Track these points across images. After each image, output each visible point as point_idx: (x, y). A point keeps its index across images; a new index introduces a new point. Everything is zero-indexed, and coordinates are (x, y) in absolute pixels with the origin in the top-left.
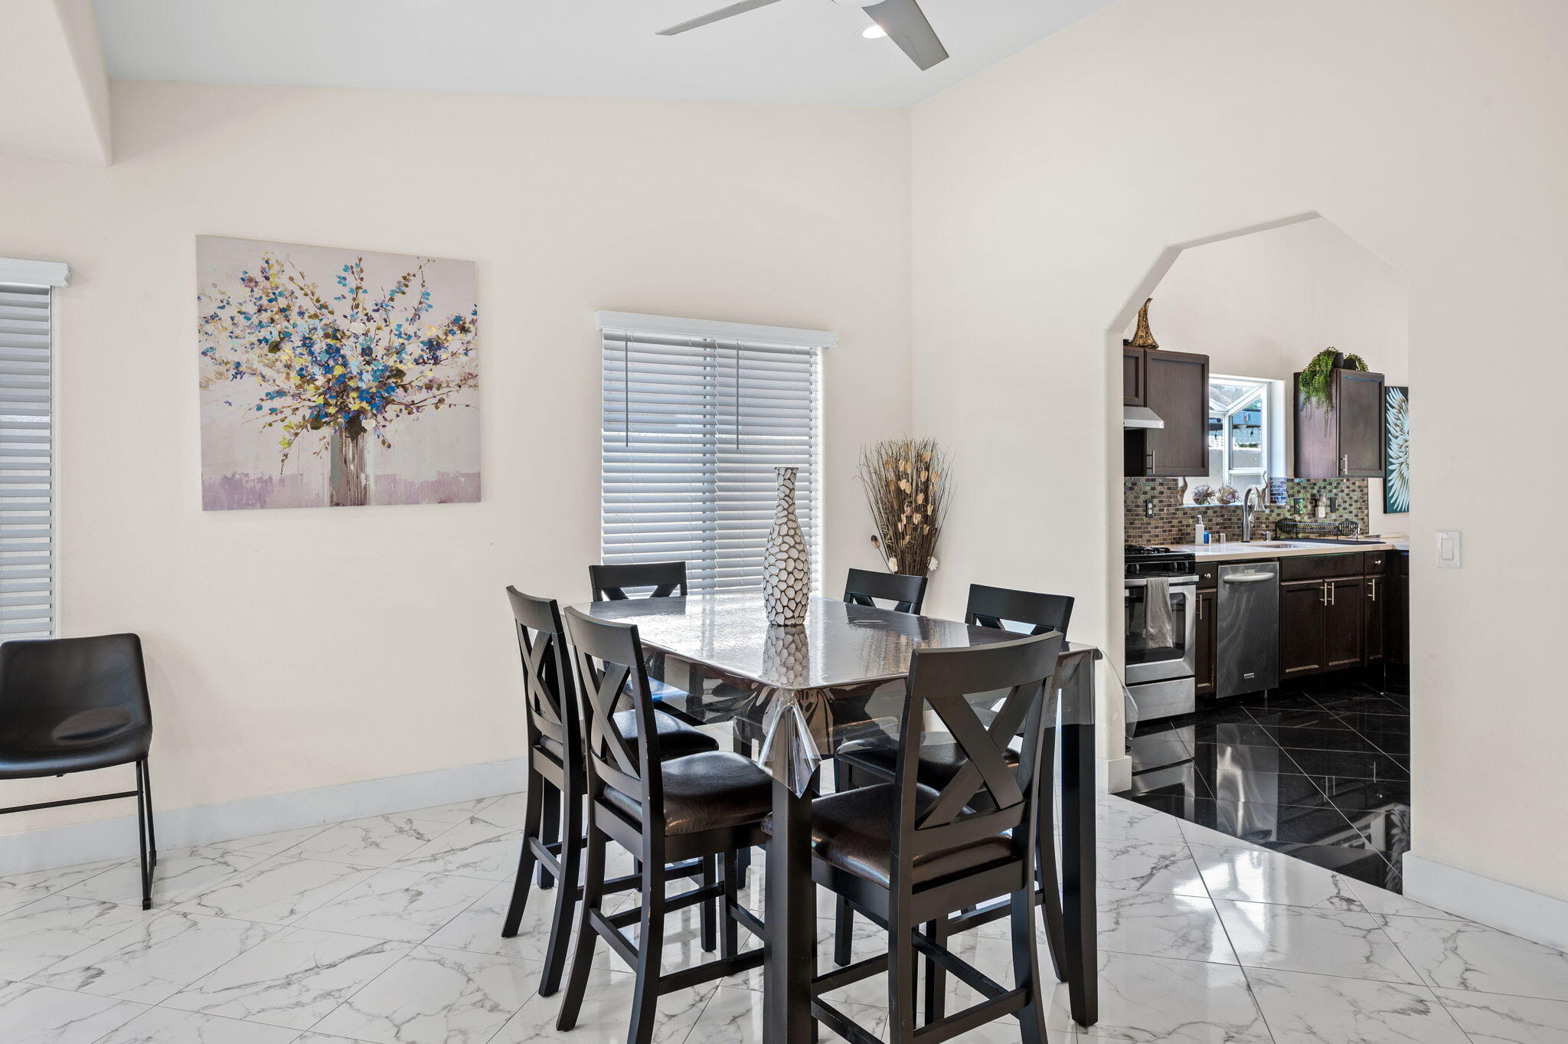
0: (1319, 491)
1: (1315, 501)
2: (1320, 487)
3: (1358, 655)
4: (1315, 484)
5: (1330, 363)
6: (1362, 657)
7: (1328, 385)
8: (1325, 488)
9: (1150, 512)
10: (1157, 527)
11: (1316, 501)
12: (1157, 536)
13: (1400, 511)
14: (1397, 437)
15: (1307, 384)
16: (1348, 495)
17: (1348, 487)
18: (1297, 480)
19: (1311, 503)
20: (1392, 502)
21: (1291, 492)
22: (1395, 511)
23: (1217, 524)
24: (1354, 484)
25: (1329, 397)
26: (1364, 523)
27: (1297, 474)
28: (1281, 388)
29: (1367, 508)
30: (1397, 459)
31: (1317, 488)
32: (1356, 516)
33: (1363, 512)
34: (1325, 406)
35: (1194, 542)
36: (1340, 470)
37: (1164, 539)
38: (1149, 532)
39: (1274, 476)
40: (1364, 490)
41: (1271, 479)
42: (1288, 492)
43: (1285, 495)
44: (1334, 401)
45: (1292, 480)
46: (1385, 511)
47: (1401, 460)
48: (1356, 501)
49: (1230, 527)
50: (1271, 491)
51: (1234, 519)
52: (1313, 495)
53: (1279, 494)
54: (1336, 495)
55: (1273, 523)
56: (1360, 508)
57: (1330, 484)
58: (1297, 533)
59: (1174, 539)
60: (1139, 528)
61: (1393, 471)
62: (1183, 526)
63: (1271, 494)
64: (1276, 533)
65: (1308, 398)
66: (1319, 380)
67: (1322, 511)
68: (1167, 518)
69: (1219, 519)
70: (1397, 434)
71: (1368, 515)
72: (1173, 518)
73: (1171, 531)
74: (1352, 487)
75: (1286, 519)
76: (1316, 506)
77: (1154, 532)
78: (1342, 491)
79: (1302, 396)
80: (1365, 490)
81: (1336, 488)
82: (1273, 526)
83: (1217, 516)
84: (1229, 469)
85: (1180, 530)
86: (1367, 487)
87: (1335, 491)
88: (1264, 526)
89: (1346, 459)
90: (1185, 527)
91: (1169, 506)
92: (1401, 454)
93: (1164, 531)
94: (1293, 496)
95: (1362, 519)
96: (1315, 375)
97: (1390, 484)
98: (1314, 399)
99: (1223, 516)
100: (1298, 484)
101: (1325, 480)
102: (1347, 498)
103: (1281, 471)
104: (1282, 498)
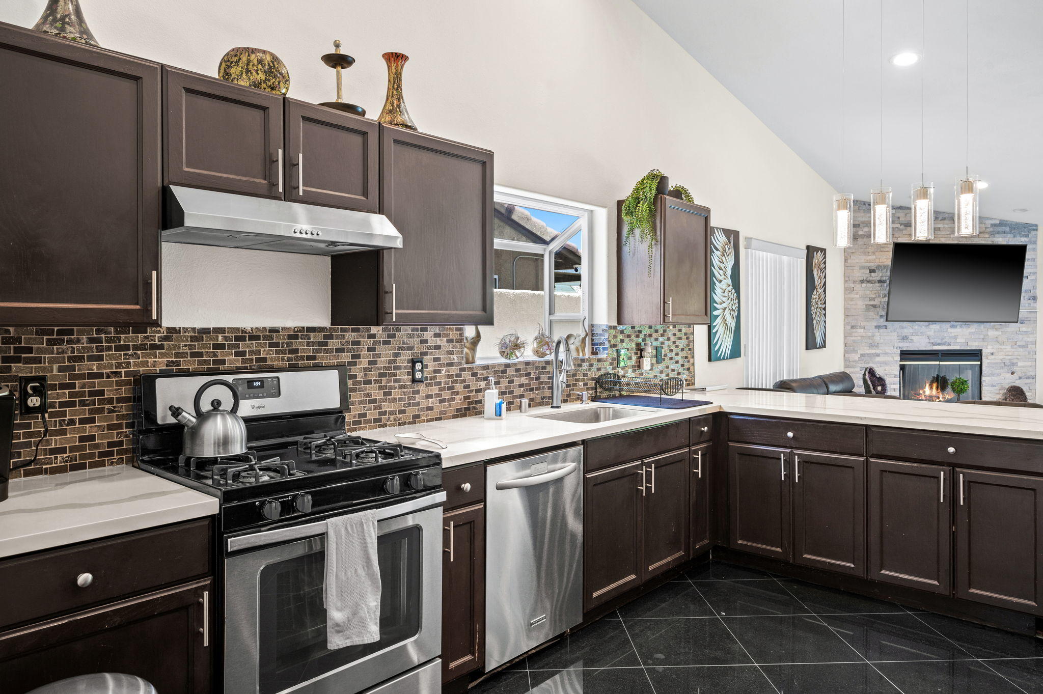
0: (644, 340)
1: (640, 352)
2: (645, 335)
3: (683, 548)
4: (640, 332)
5: (654, 187)
6: (687, 549)
7: (652, 214)
8: (650, 335)
9: (418, 375)
10: (429, 397)
11: (641, 350)
12: (430, 409)
13: (724, 359)
14: (721, 281)
15: (630, 213)
16: (674, 343)
17: (674, 335)
18: (620, 328)
19: (636, 353)
20: (716, 349)
21: (613, 342)
22: (719, 359)
23: (521, 386)
24: (680, 330)
25: (654, 229)
26: (690, 373)
27: (619, 321)
28: (603, 218)
29: (693, 357)
30: (721, 304)
31: (642, 336)
32: (683, 366)
33: (689, 361)
34: (648, 239)
35: (482, 412)
36: (664, 316)
37: (441, 413)
38: (418, 404)
39: (595, 323)
40: (689, 337)
41: (592, 326)
42: (609, 341)
43: (607, 345)
44: (659, 233)
45: (615, 328)
46: (710, 360)
47: (724, 305)
48: (683, 350)
49: (538, 389)
50: (593, 340)
51: (544, 378)
52: (638, 345)
53: (600, 344)
54: (662, 343)
55: (593, 379)
56: (686, 357)
57: (656, 331)
58: (620, 390)
59: (458, 410)
60: (400, 400)
61: (717, 316)
62: (471, 391)
63: (593, 344)
64: (596, 392)
65: (632, 230)
66: (643, 207)
67: (647, 363)
68: (446, 383)
69: (523, 379)
70: (721, 278)
71: (693, 364)
72: (456, 382)
73: (453, 399)
74: (678, 334)
75: (607, 374)
76: (641, 357)
77: (424, 403)
78: (669, 339)
79: (625, 229)
80: (691, 337)
81: (662, 335)
82: (592, 384)
83: (521, 376)
84: (550, 314)
85: (466, 398)
86: (693, 334)
87: (661, 339)
88: (581, 384)
89: (671, 302)
90: (474, 393)
91: (450, 365)
92: (724, 299)
93: (442, 401)
94: (615, 346)
95: (688, 369)
96: (639, 203)
97: (714, 331)
98: (637, 232)
99: (528, 374)
100: (622, 332)
101: (650, 327)
102: (673, 347)
103: (604, 316)
104: (604, 349)
